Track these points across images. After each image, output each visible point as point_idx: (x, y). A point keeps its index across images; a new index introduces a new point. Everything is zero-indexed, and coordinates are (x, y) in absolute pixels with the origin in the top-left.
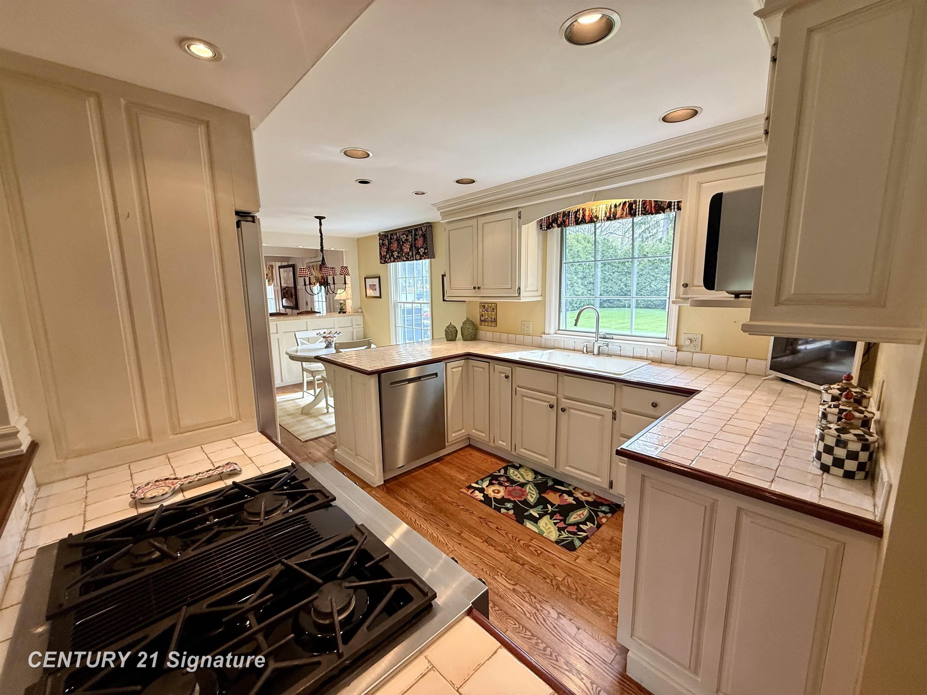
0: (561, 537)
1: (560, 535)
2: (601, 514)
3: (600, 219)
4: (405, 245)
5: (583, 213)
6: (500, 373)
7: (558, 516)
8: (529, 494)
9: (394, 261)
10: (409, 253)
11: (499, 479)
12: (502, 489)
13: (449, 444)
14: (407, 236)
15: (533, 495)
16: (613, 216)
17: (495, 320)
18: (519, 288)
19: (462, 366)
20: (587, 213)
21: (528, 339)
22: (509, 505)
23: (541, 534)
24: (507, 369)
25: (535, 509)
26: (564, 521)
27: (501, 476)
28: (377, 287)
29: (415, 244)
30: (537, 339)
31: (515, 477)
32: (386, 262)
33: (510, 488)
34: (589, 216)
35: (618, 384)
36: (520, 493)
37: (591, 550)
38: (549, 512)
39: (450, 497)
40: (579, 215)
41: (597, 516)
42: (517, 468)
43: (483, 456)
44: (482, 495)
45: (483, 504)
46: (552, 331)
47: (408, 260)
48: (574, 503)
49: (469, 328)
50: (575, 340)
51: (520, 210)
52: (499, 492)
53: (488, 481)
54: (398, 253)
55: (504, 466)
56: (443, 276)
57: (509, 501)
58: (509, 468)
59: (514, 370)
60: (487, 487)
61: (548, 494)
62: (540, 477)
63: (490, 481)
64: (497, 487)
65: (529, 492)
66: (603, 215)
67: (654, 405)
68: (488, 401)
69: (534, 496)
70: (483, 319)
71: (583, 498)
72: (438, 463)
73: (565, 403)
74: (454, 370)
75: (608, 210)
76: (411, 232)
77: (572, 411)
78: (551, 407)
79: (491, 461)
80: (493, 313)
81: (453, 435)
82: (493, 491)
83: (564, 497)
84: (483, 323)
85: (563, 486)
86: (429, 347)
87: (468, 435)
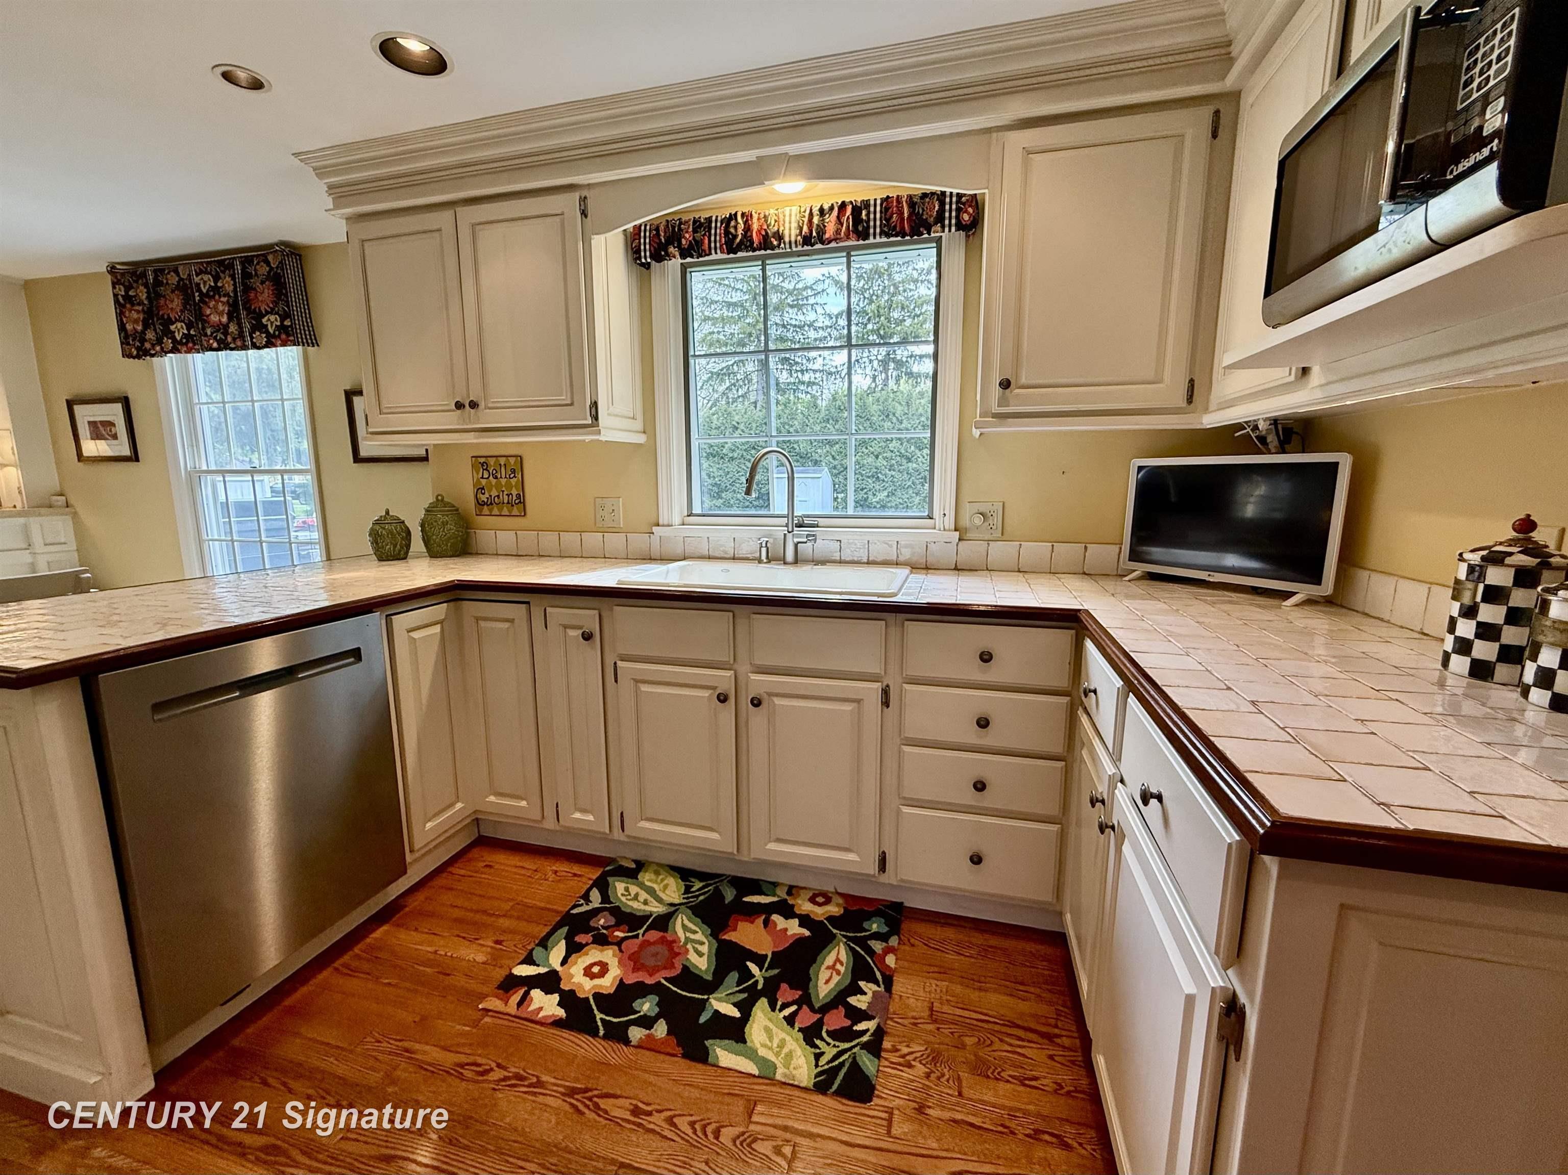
0: (823, 1061)
1: (818, 1057)
2: (877, 946)
3: (787, 239)
4: (212, 304)
5: (746, 223)
6: (566, 627)
7: (786, 993)
8: (689, 946)
9: (174, 350)
10: (226, 327)
11: (592, 923)
12: (609, 955)
13: (417, 855)
14: (216, 278)
15: (700, 948)
16: (818, 233)
17: (521, 501)
18: (595, 405)
19: (441, 622)
20: (755, 227)
21: (615, 541)
22: (647, 1006)
23: (767, 1075)
24: (587, 617)
25: (721, 993)
26: (805, 1000)
27: (595, 912)
28: (121, 428)
29: (247, 303)
30: (639, 541)
31: (635, 905)
32: (143, 353)
33: (632, 946)
34: (759, 231)
35: (890, 617)
36: (662, 950)
37: (906, 1074)
38: (760, 987)
39: (445, 1049)
40: (736, 228)
41: (871, 952)
42: (631, 873)
43: (529, 863)
44: (556, 997)
45: (566, 1034)
46: (677, 520)
47: (223, 346)
48: (807, 933)
49: (445, 524)
50: (736, 535)
51: (585, 193)
52: (604, 969)
53: (563, 943)
54: (189, 326)
55: (594, 877)
56: (350, 395)
57: (641, 990)
58: (610, 879)
59: (604, 614)
60: (564, 962)
61: (735, 929)
62: (698, 885)
63: (569, 939)
64: (593, 955)
65: (687, 940)
66: (795, 232)
67: (985, 657)
68: (532, 712)
69: (704, 949)
70: (484, 498)
71: (819, 912)
72: (385, 928)
73: (759, 683)
74: (415, 635)
75: (806, 220)
76: (231, 266)
77: (777, 701)
78: (723, 699)
79: (556, 872)
80: (513, 481)
81: (429, 825)
82: (588, 972)
83: (775, 924)
84: (486, 510)
85: (761, 893)
86: (320, 577)
87: (475, 812)
